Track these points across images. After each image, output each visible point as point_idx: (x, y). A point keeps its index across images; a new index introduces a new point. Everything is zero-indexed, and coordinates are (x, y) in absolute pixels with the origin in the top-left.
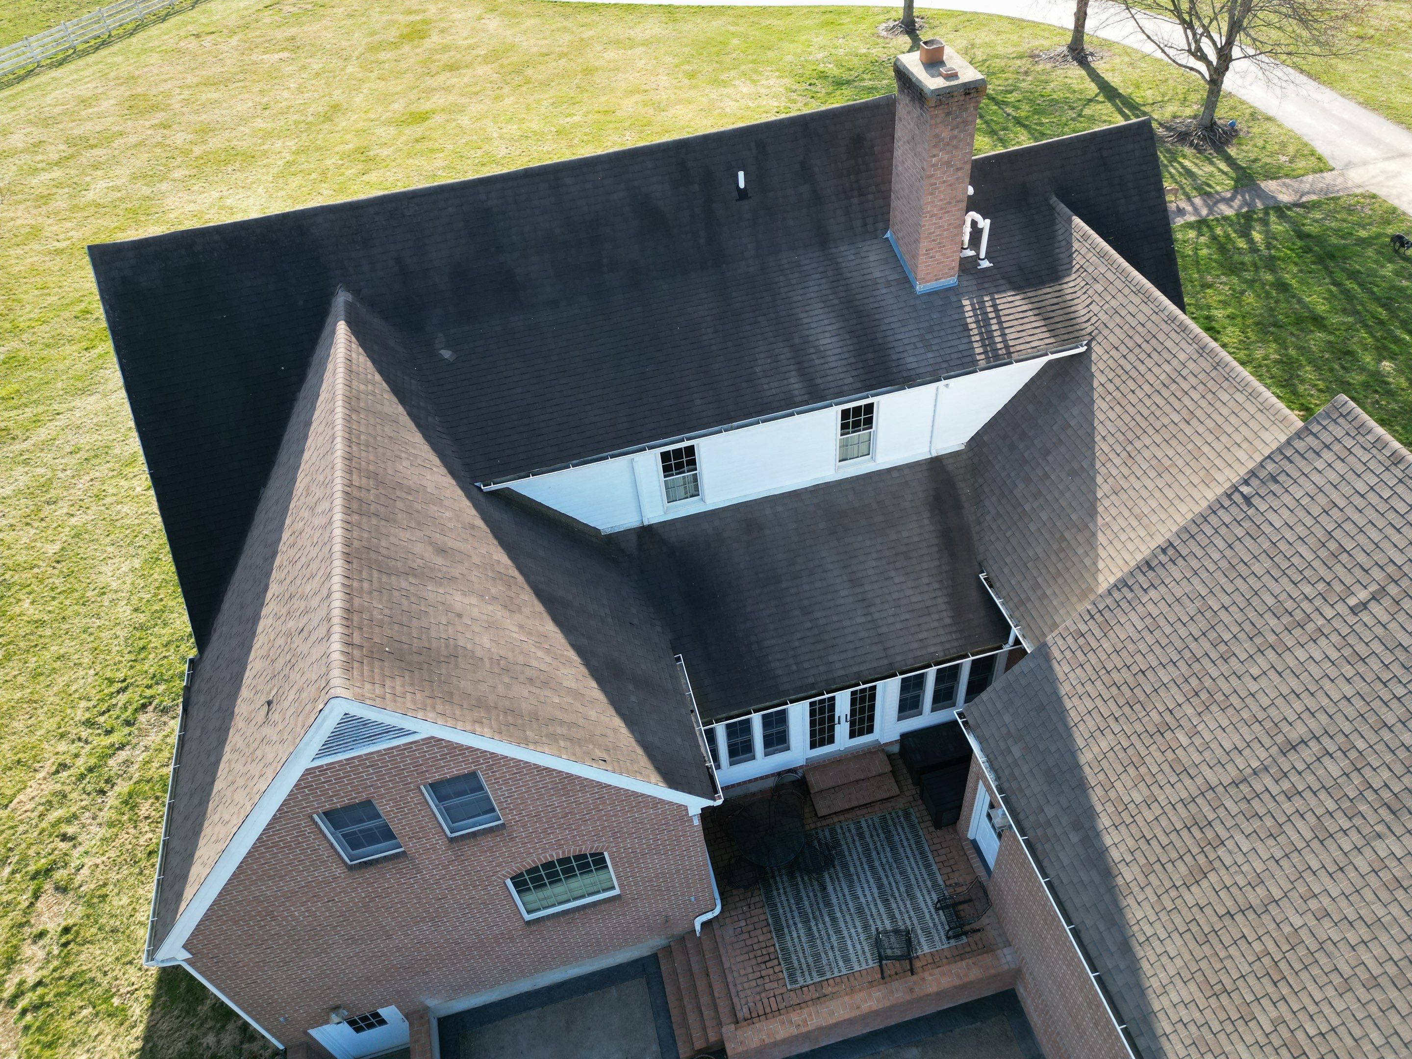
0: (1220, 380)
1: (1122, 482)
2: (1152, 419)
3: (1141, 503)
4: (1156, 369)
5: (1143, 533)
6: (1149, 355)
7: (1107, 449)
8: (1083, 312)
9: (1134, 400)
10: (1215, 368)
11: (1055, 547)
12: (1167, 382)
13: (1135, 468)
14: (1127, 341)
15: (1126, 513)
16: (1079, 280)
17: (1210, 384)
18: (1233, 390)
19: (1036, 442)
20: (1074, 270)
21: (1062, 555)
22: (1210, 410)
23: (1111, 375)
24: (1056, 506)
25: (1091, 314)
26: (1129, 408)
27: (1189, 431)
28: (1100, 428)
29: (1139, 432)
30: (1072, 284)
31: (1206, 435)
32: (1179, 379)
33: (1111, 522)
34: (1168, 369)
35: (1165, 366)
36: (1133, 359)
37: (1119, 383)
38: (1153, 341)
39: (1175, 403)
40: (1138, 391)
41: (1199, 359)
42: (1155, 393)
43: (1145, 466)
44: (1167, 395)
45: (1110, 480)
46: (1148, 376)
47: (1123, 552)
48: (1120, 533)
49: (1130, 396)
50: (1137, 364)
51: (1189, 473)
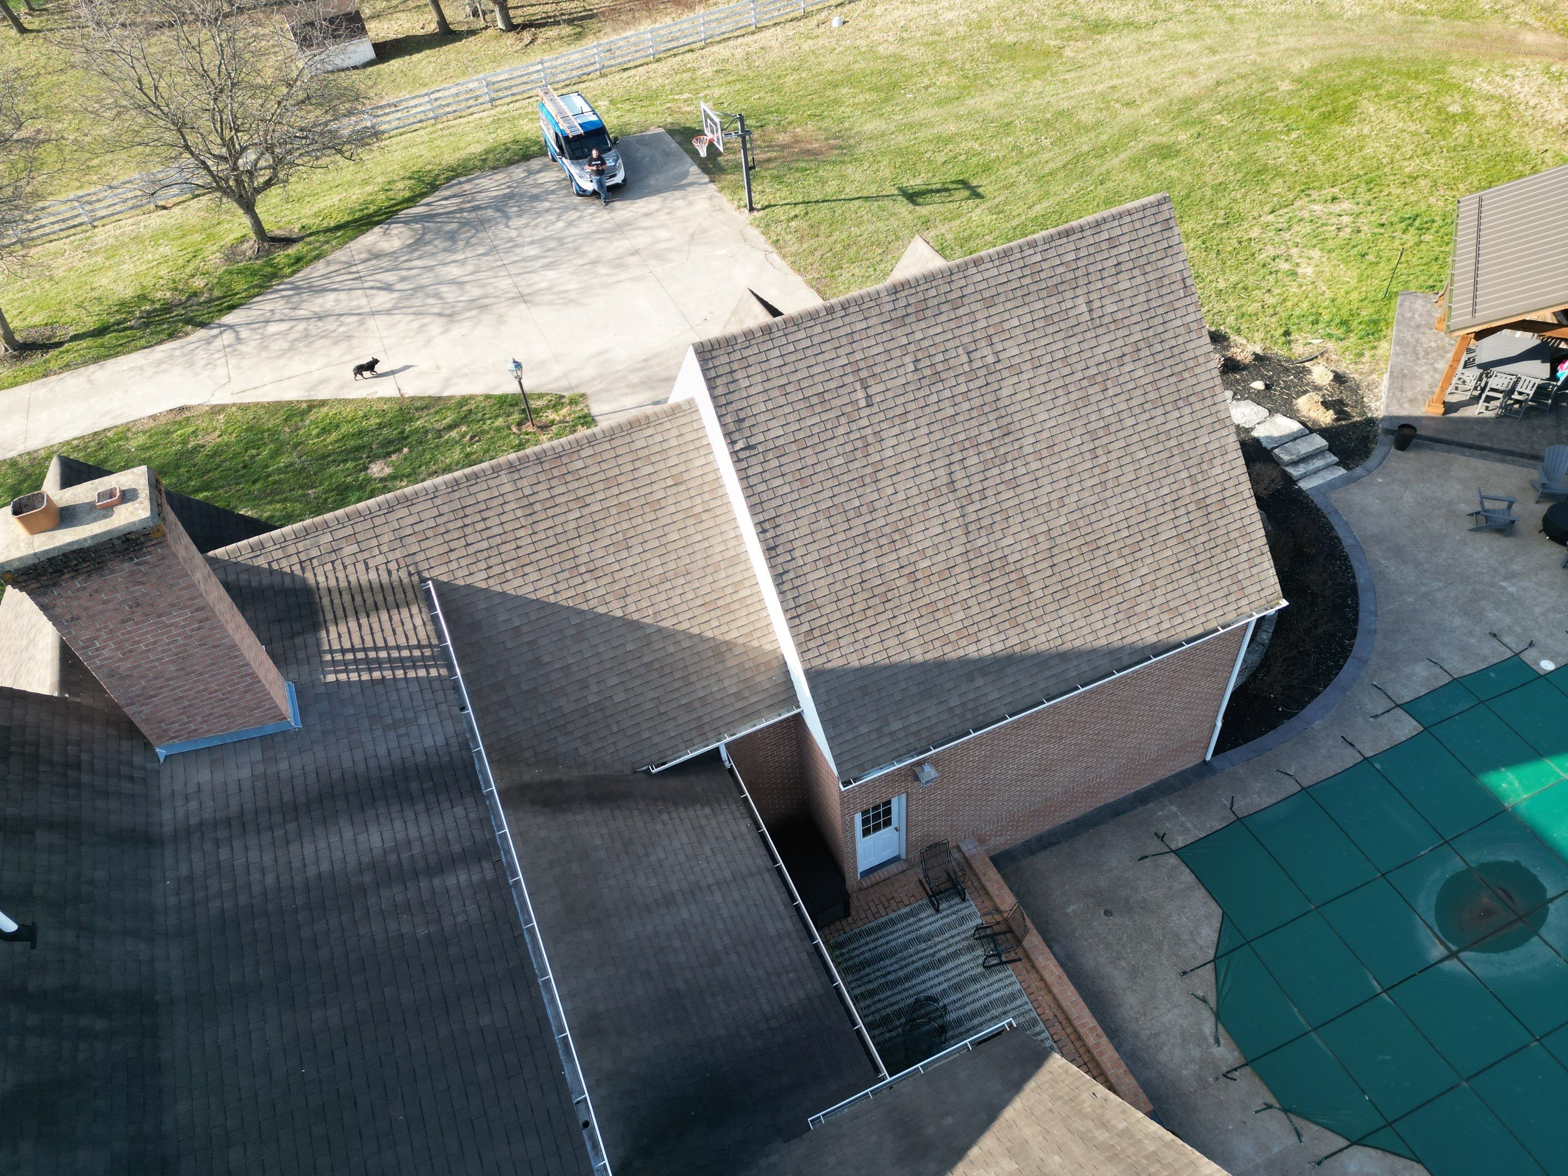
0: (557, 462)
1: (617, 587)
2: (561, 538)
3: (650, 573)
4: (504, 518)
5: (681, 581)
6: (484, 520)
7: (571, 593)
8: (373, 575)
9: (531, 549)
10: (542, 463)
11: (654, 675)
12: (527, 511)
13: (607, 570)
14: (448, 537)
15: (654, 591)
17: (556, 473)
18: (575, 456)
19: (515, 672)
21: (667, 670)
22: (586, 482)
23: (483, 565)
24: (607, 666)
25: (383, 567)
26: (534, 557)
27: (598, 507)
28: (539, 595)
29: (571, 554)
30: (322, 579)
31: (609, 493)
32: (532, 499)
33: (657, 608)
34: (513, 505)
35: (507, 508)
36: (478, 537)
37: (498, 560)
38: (468, 511)
39: (557, 510)
40: (519, 543)
41: (522, 473)
42: (535, 526)
43: (611, 559)
44: (542, 516)
45: (608, 598)
46: (508, 527)
47: (691, 604)
48: (671, 603)
49: (521, 552)
50: (486, 534)
51: (640, 520)
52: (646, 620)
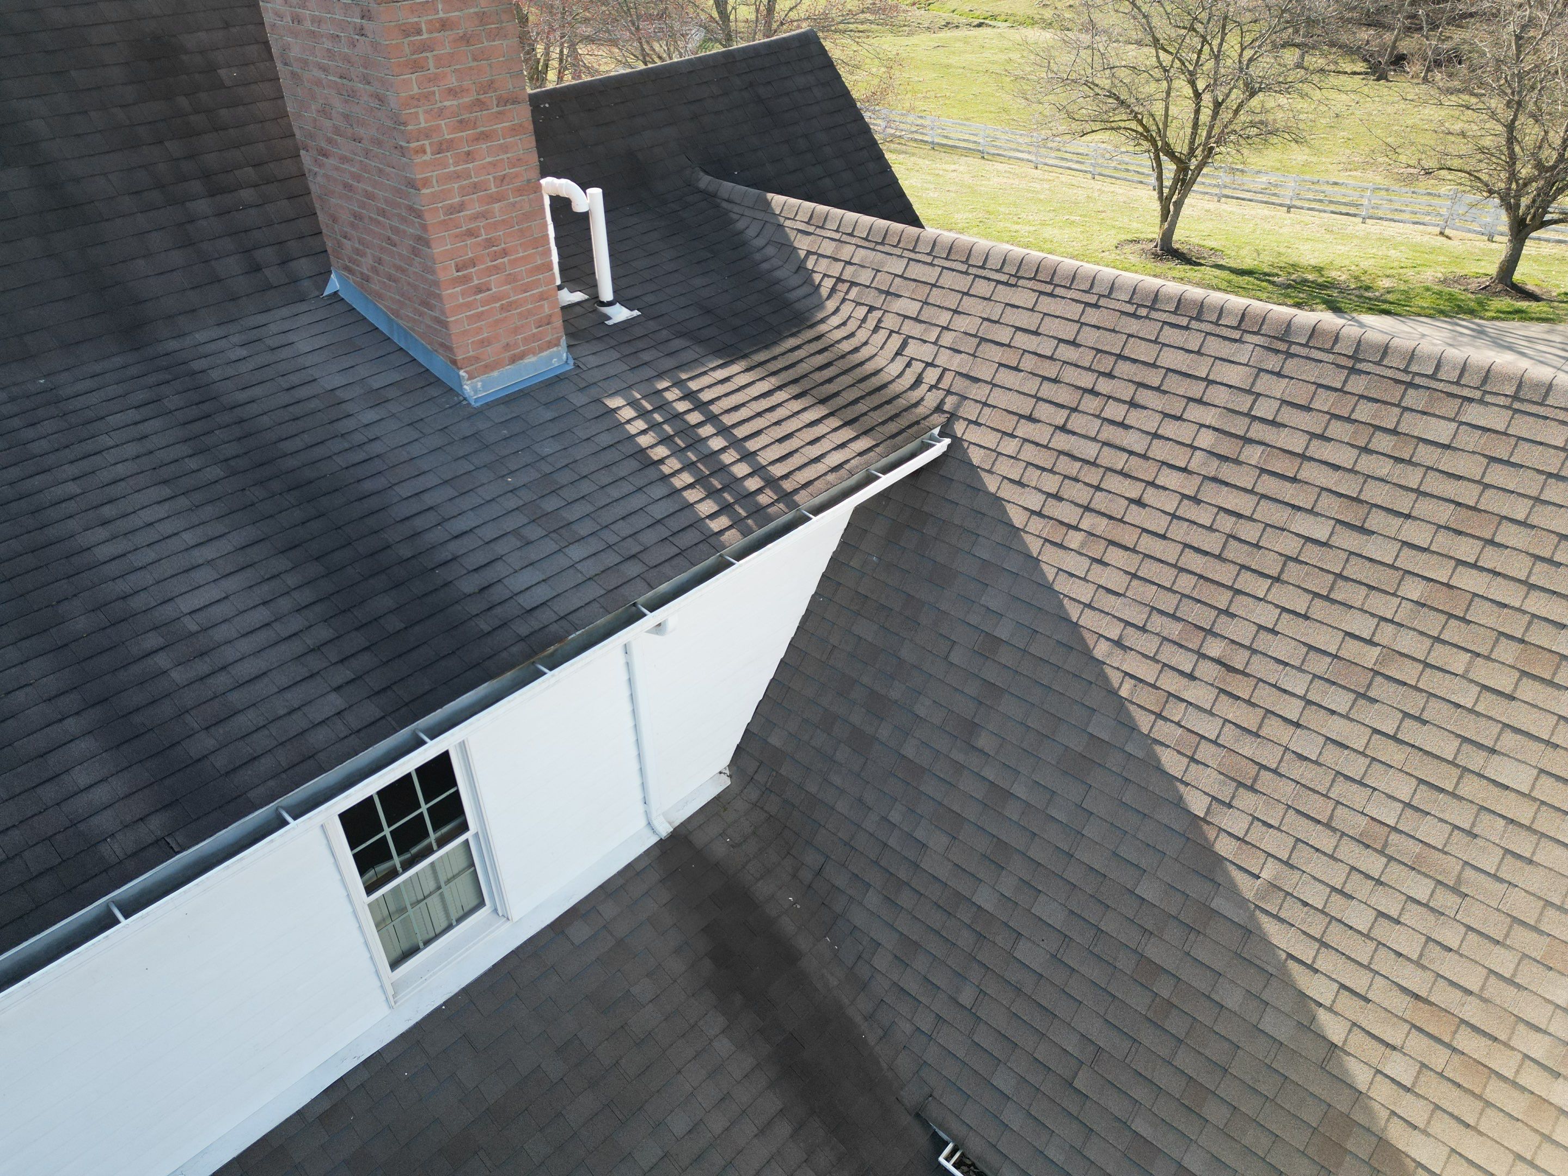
0: (1394, 394)
1: (1248, 747)
2: (1235, 552)
3: (1356, 796)
4: (1170, 429)
5: (1422, 889)
6: (1133, 404)
7: (1147, 672)
8: (895, 368)
9: (1159, 523)
10: (1353, 370)
11: (1138, 1001)
12: (1227, 447)
13: (1265, 696)
14: (1048, 391)
15: (1326, 841)
16: (847, 309)
17: (1364, 412)
18: (1450, 407)
19: (922, 712)
20: (824, 292)
21: (1175, 1025)
22: (1413, 478)
23: (1051, 483)
24: (1073, 875)
25: (917, 367)
26: (1148, 544)
27: (1384, 551)
28: (1088, 620)
29: (1222, 599)
30: (835, 321)
31: (1443, 542)
32: (1258, 431)
33: (1290, 881)
34: (1209, 416)
35: (1195, 413)
36: (1093, 427)
37: (1081, 494)
38: (1124, 369)
39: (1288, 492)
40: (1151, 496)
41: (1291, 366)
42: (1210, 487)
43: (1298, 684)
44: (1245, 478)
45: (1206, 752)
46: (1160, 451)
47: (1384, 963)
48: (1337, 906)
49: (1136, 515)
50: (1110, 433)
51: (1459, 662)
52: (1240, 879)
